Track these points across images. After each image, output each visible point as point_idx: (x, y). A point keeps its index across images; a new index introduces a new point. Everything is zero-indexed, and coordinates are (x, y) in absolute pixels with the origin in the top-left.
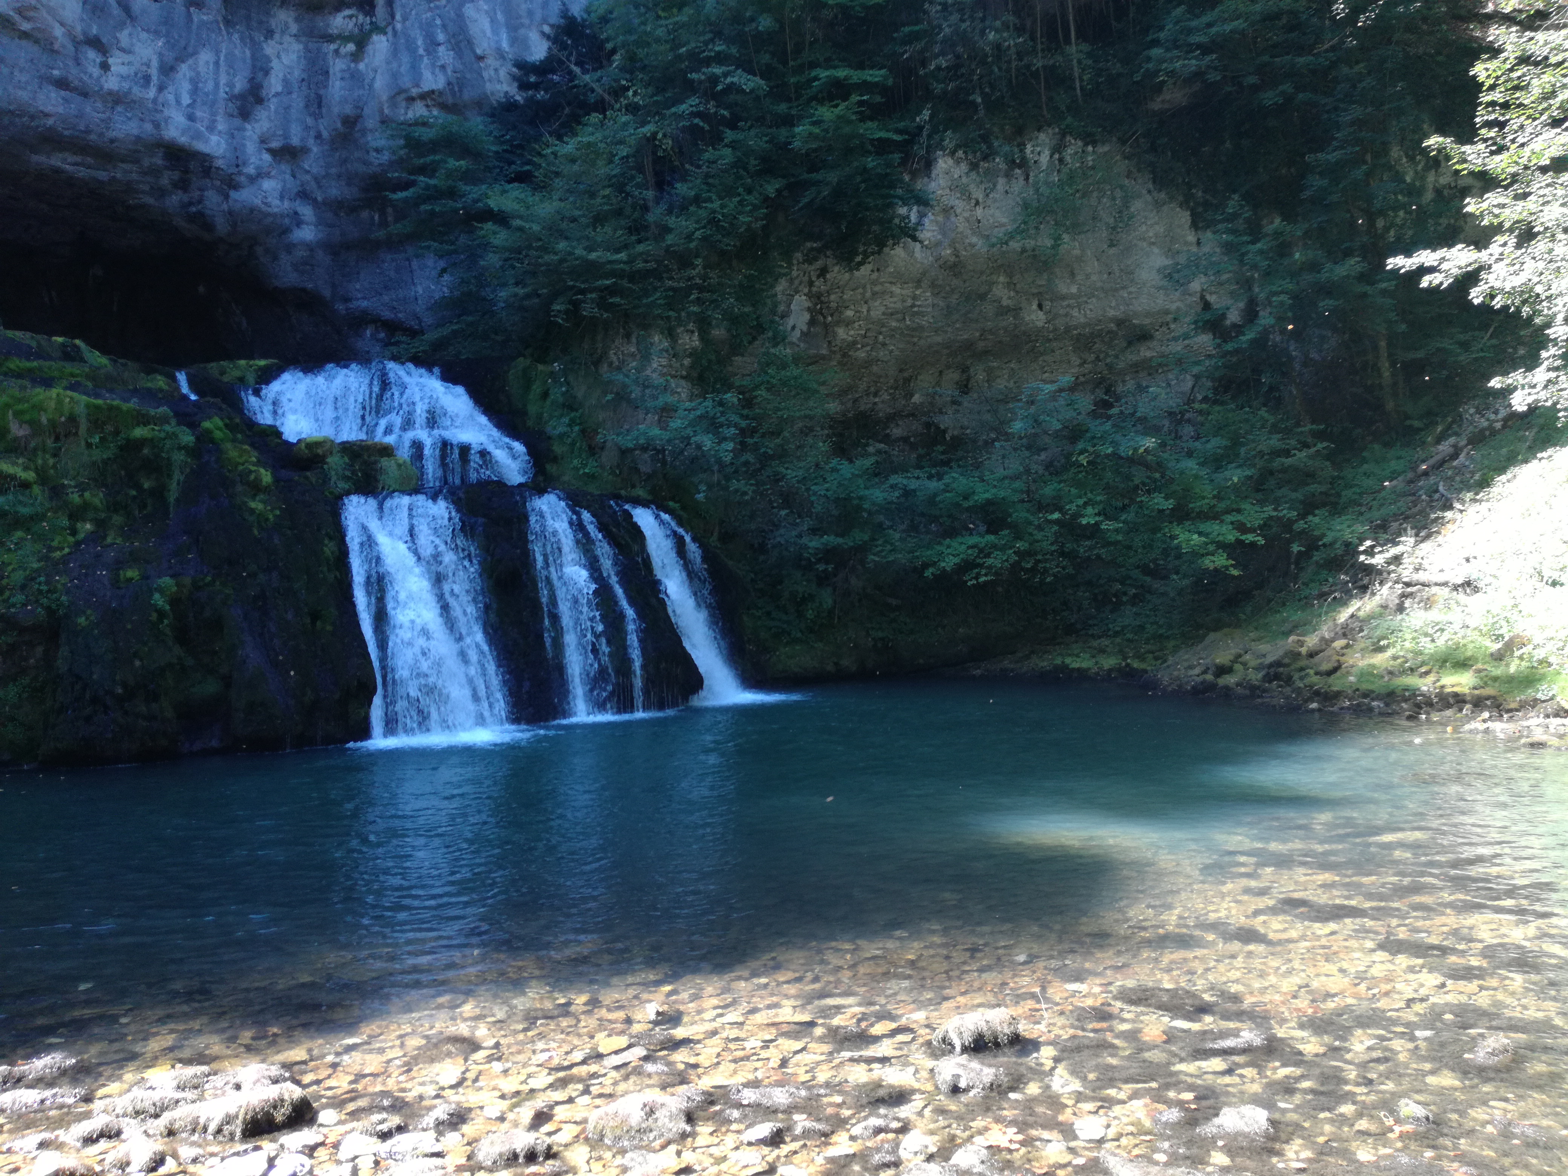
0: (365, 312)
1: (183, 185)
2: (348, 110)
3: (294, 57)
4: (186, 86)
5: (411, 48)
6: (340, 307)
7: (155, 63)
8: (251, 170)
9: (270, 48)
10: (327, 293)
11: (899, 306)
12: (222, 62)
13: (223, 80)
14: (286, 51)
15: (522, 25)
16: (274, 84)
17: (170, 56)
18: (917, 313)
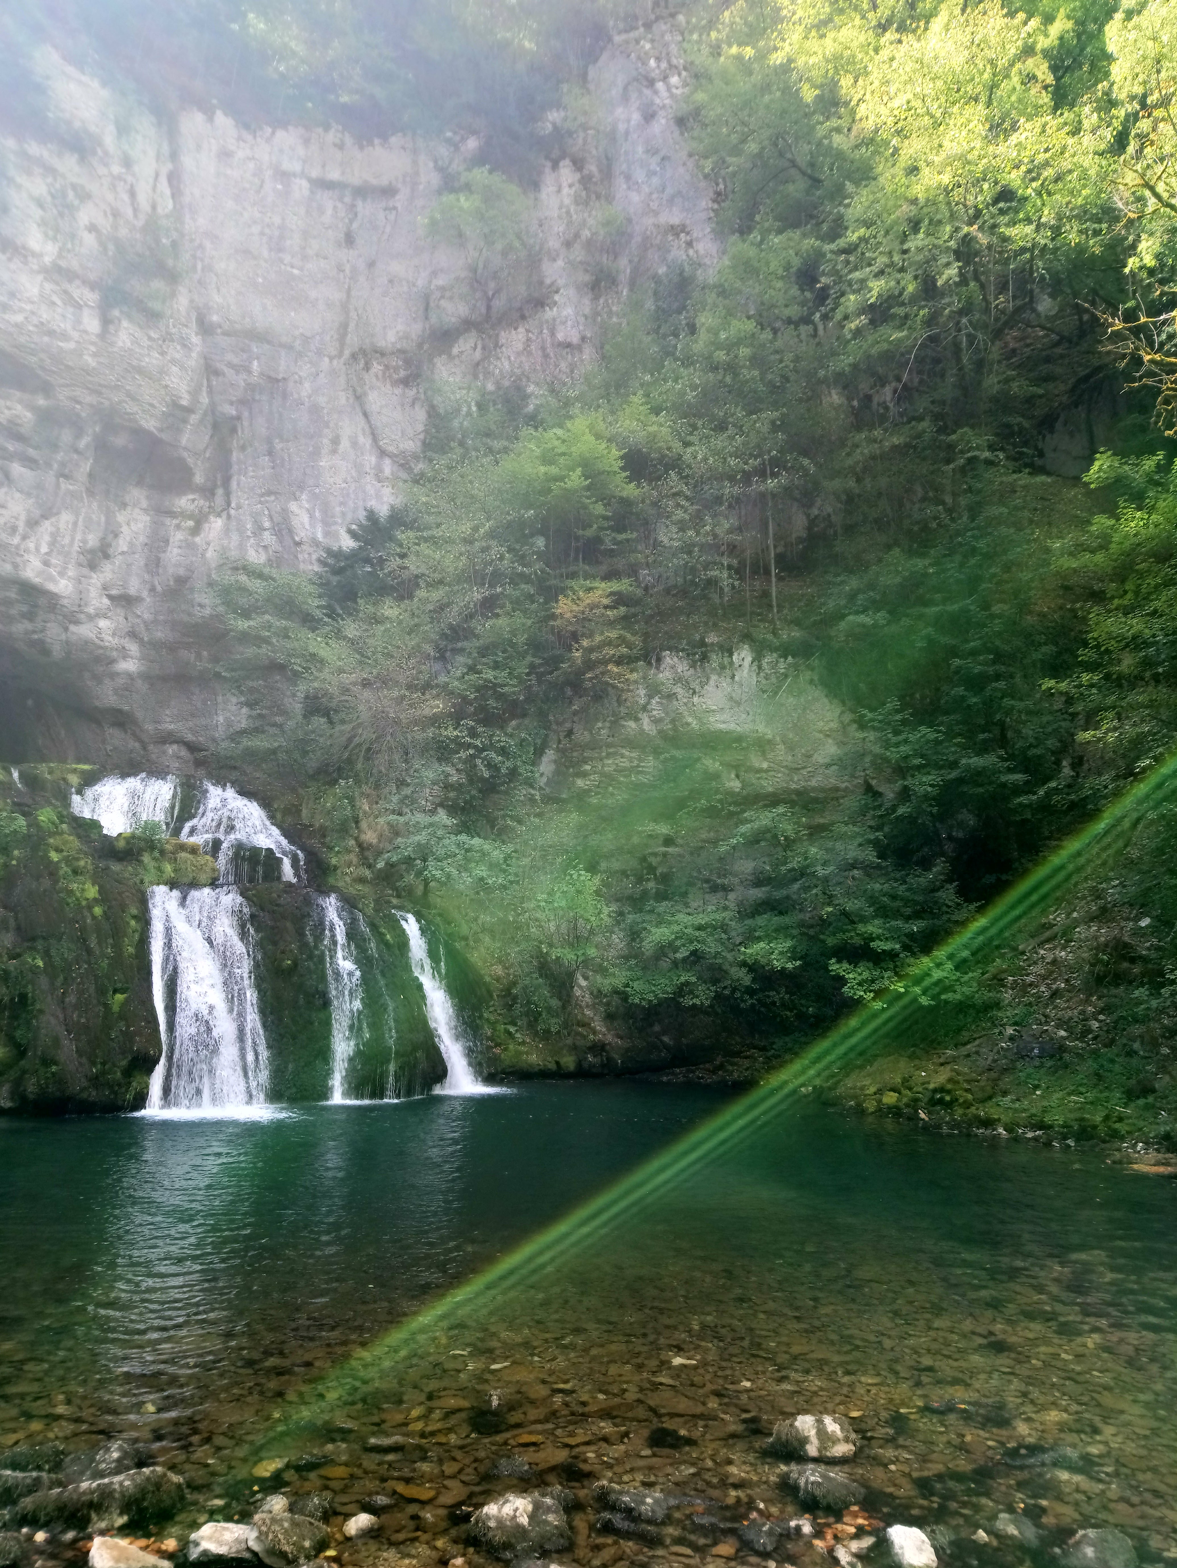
0: (170, 734)
1: (30, 616)
2: (181, 572)
3: (140, 525)
4: (47, 538)
5: (241, 531)
6: (149, 727)
7: (23, 517)
8: (91, 610)
9: (121, 517)
10: (139, 714)
11: (627, 764)
12: (80, 523)
13: (79, 537)
14: (136, 520)
15: (336, 523)
16: (122, 545)
17: (37, 513)
18: (641, 772)
